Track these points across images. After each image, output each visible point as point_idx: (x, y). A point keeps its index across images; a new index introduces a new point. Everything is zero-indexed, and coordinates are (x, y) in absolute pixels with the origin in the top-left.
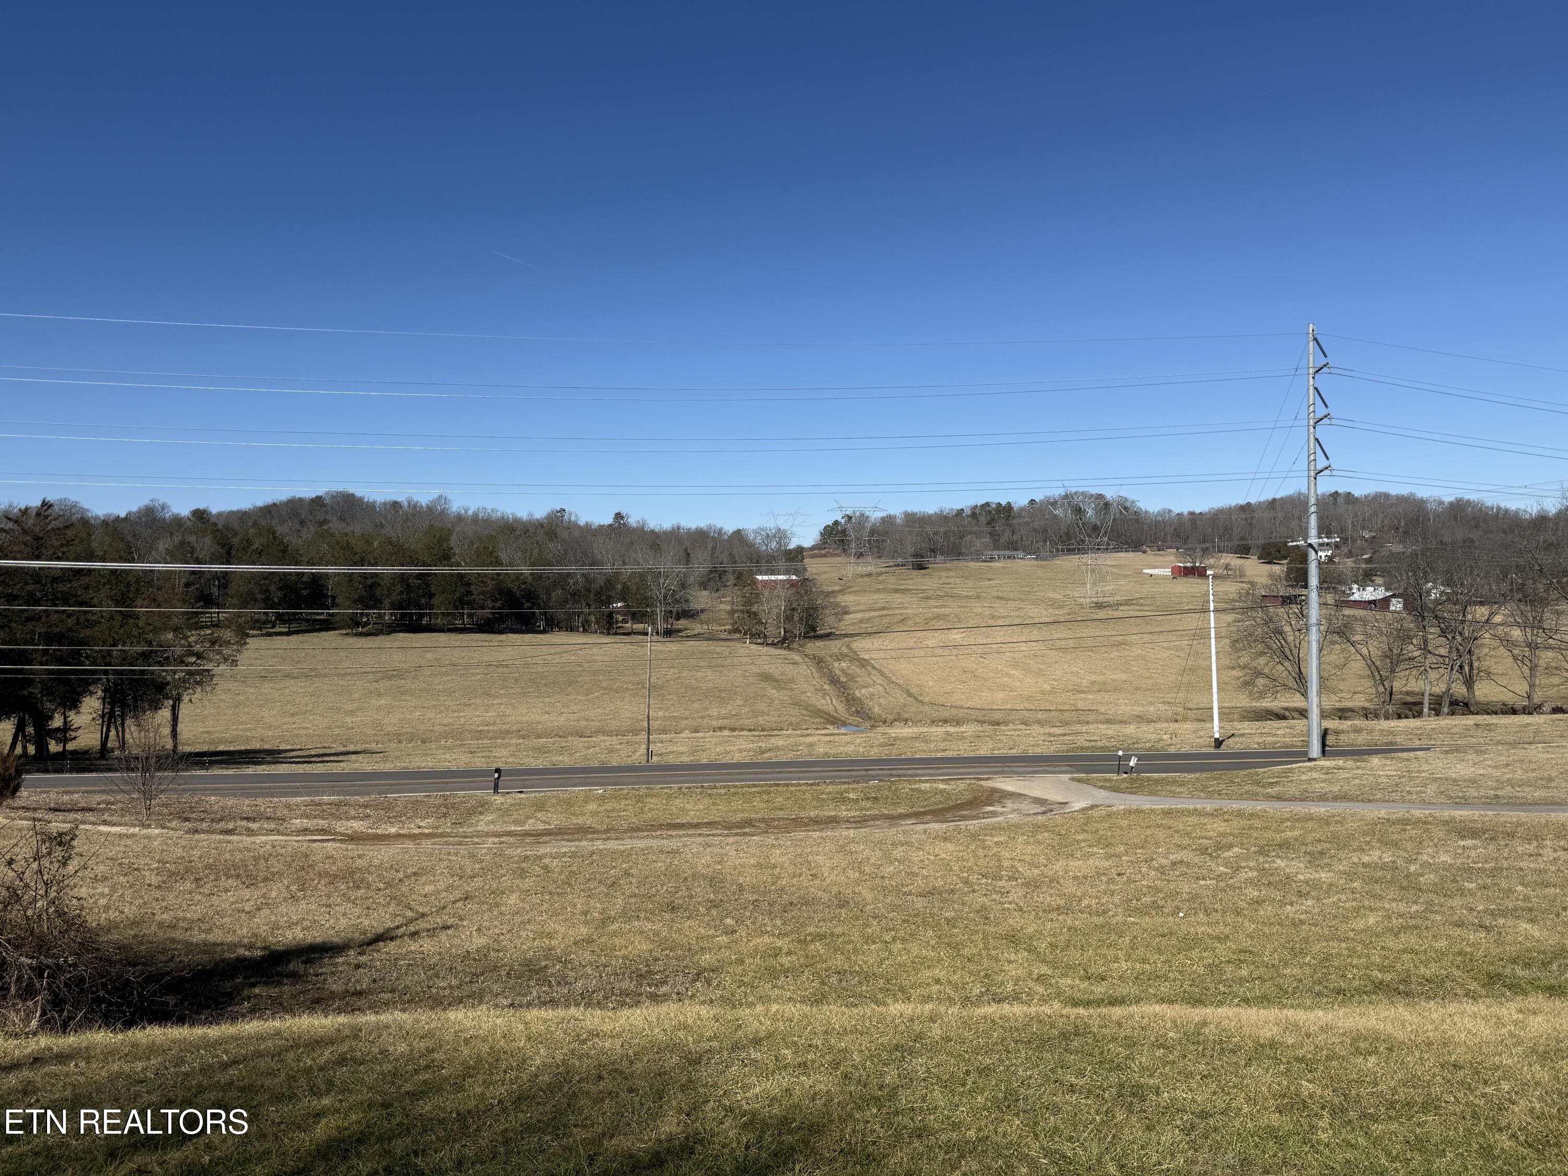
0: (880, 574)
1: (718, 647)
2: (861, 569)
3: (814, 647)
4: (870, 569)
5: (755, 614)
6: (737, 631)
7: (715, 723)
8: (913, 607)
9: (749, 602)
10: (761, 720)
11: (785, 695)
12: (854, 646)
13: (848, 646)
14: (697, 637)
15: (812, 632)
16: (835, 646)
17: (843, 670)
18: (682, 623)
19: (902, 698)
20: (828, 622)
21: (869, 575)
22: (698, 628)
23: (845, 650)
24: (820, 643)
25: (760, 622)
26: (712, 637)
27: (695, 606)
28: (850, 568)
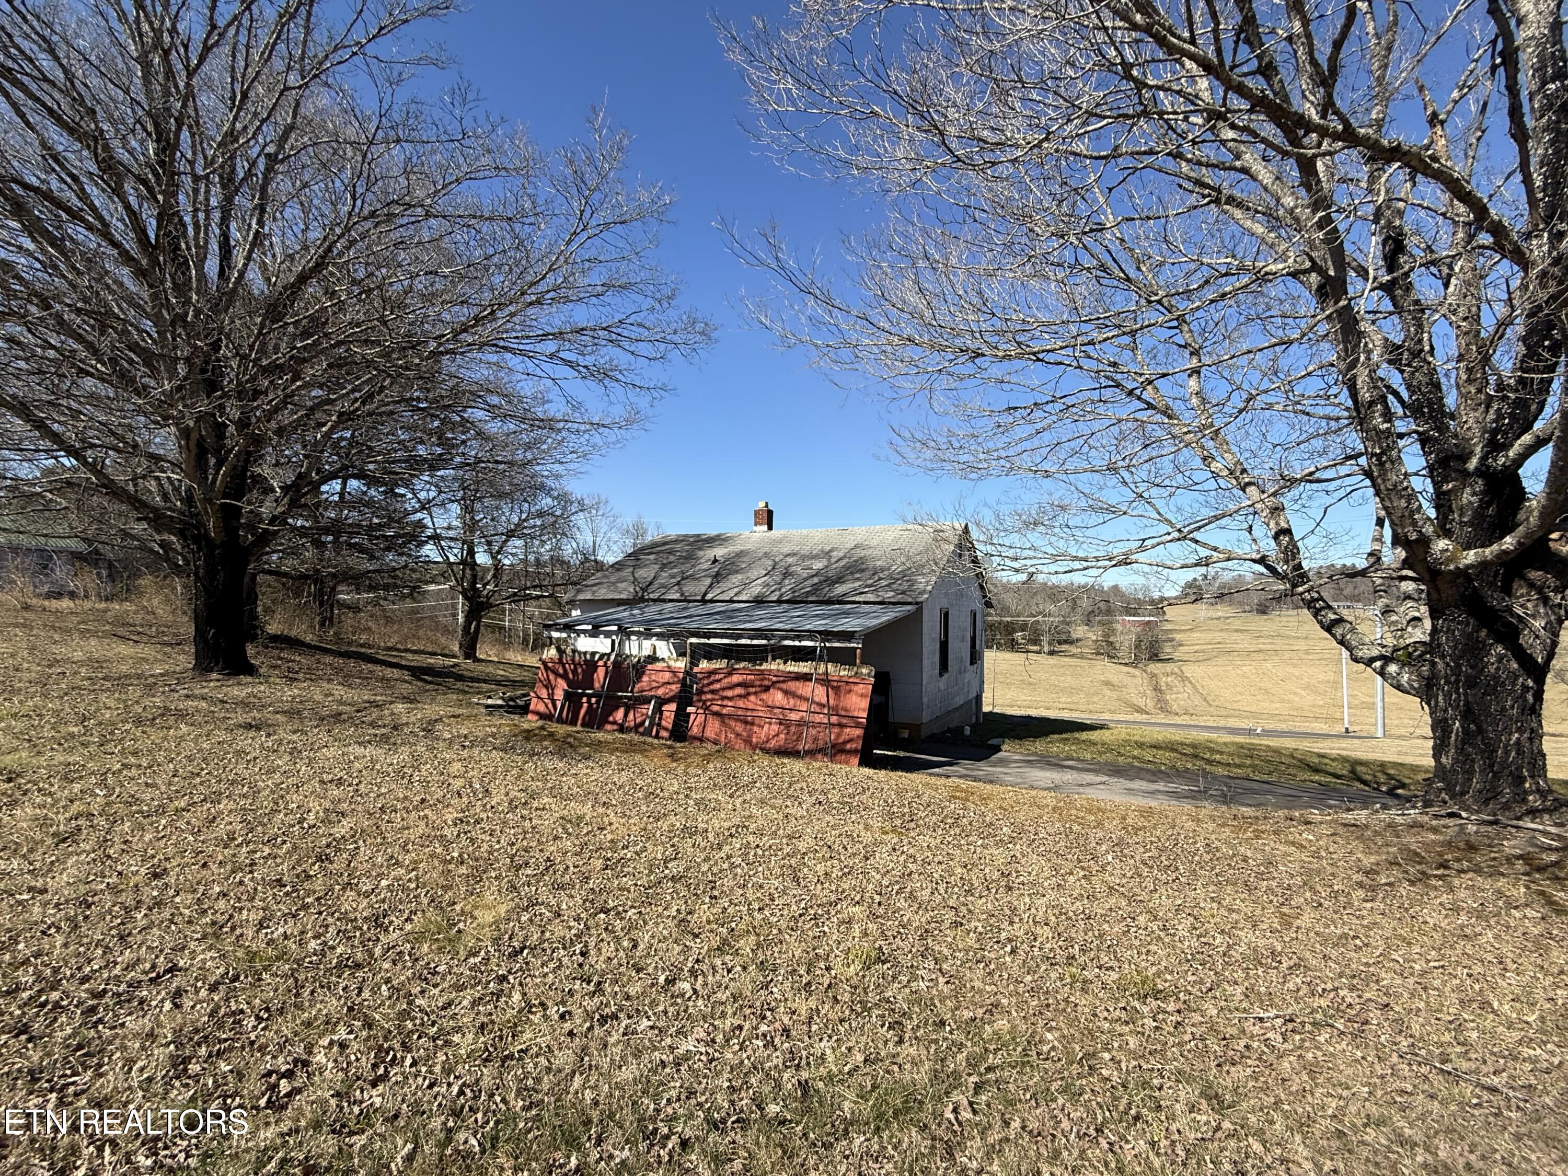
0: (1228, 618)
1: (1084, 663)
2: (1212, 614)
3: (1153, 667)
4: (1220, 614)
5: (1112, 643)
6: (1098, 654)
7: (1061, 706)
8: (1245, 643)
9: (1107, 636)
10: (1091, 707)
11: (1115, 695)
12: (1183, 668)
13: (1179, 668)
14: (1072, 656)
15: (1155, 657)
16: (1169, 667)
17: (1167, 684)
18: (1064, 647)
19: (1197, 700)
20: (1167, 649)
21: (1218, 619)
22: (1074, 650)
23: (1176, 670)
24: (1159, 665)
25: (1115, 649)
26: (1082, 657)
27: (1074, 636)
28: (1202, 611)
